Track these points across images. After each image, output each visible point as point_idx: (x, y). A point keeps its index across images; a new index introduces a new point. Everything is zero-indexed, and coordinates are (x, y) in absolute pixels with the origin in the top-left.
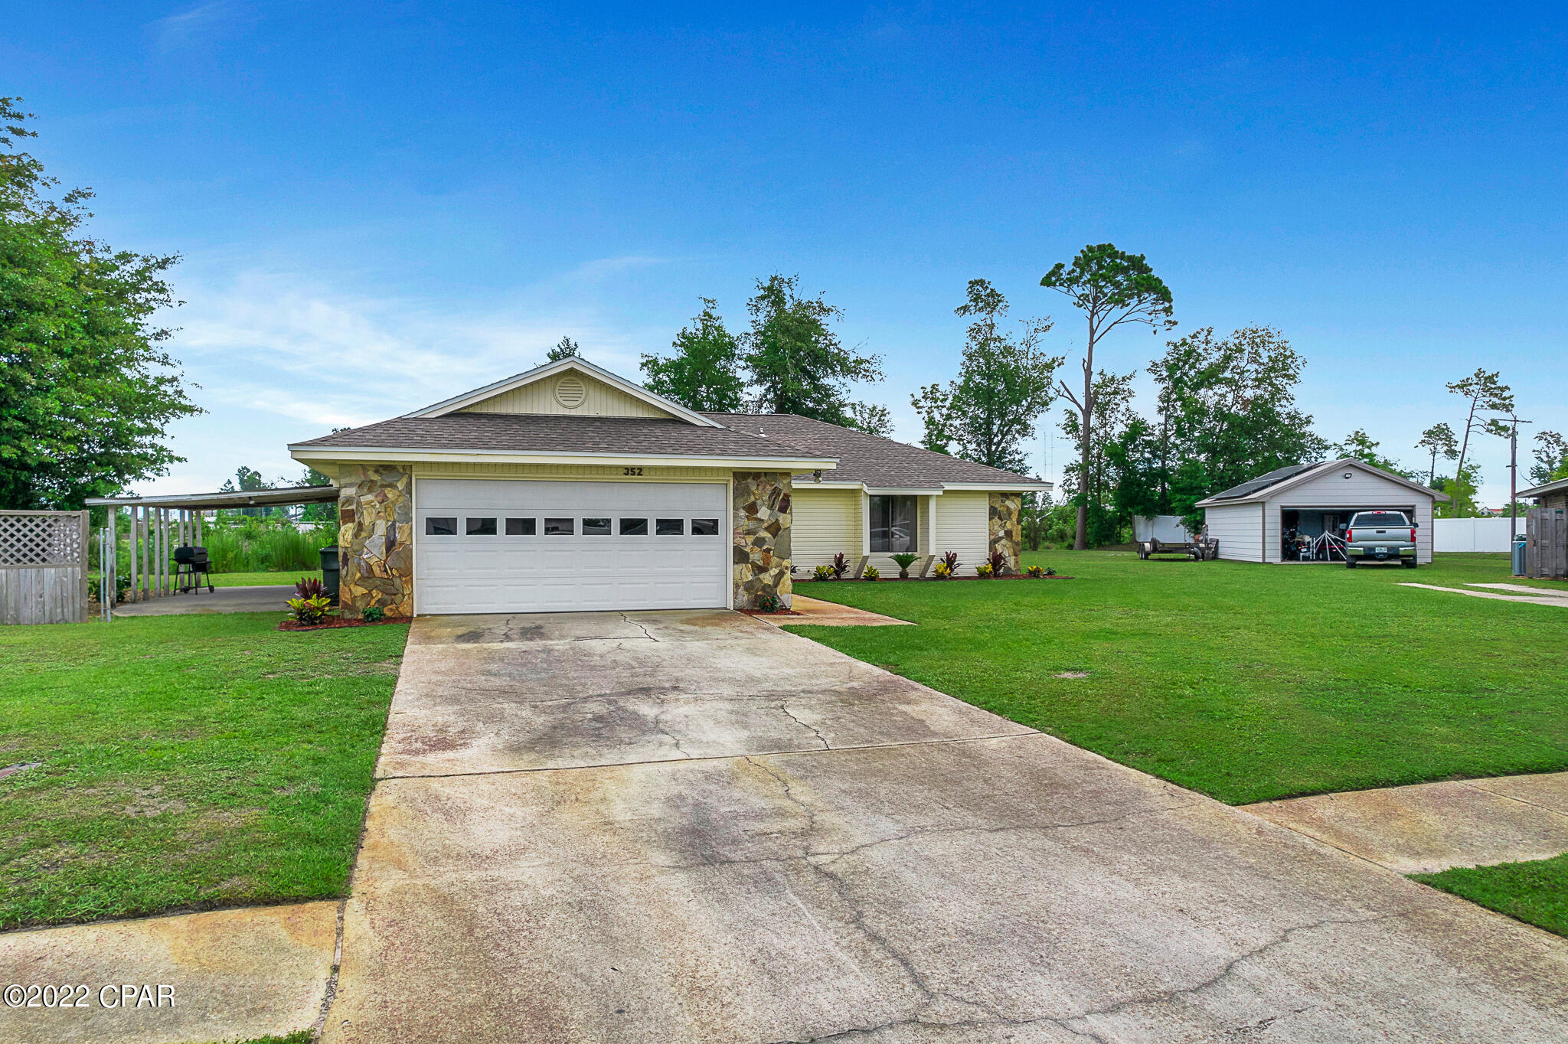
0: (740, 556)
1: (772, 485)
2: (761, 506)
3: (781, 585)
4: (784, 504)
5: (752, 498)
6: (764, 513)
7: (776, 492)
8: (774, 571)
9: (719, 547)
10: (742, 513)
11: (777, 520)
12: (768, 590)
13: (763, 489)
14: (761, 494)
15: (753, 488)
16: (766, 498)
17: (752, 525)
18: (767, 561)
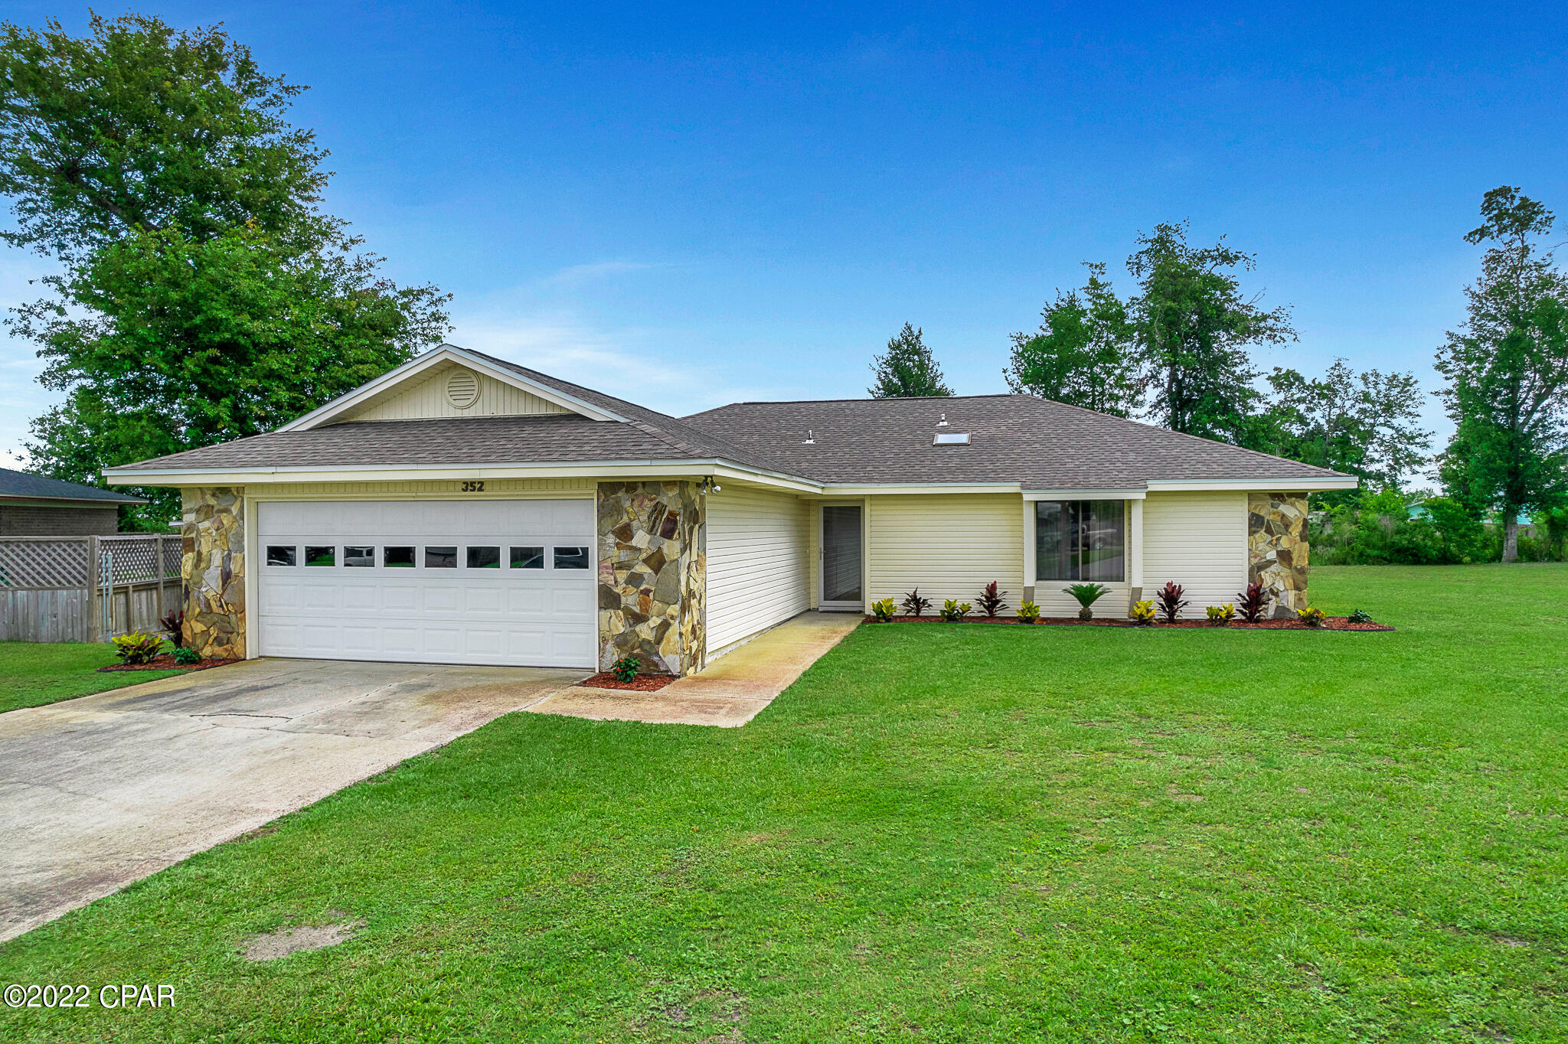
0: (608, 599)
1: (651, 500)
2: (638, 529)
3: (664, 642)
4: (670, 526)
5: (625, 519)
6: (641, 539)
7: (658, 509)
8: (655, 621)
9: (585, 583)
10: (611, 539)
11: (659, 548)
12: (647, 647)
13: (640, 506)
14: (637, 513)
15: (627, 504)
16: (644, 517)
17: (624, 556)
18: (645, 605)
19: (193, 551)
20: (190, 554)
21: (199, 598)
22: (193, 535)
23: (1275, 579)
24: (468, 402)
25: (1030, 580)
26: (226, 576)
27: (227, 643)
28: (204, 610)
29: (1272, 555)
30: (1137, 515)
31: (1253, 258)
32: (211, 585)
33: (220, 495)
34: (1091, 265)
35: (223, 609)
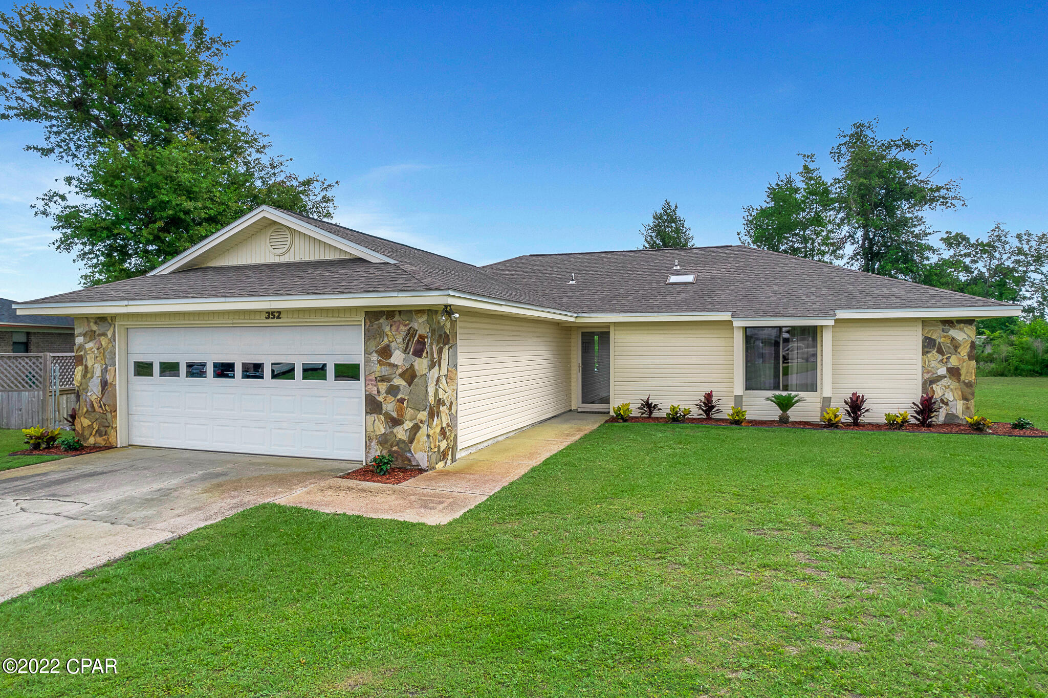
0: (373, 406)
1: (406, 325)
2: (395, 350)
3: (416, 441)
4: (420, 347)
5: (386, 341)
6: (398, 357)
7: (411, 333)
8: (408, 425)
9: (355, 392)
10: (375, 357)
11: (412, 364)
12: (402, 445)
13: (397, 330)
14: (395, 336)
15: (387, 329)
16: (400, 340)
17: (385, 371)
18: (401, 412)
19: (82, 365)
20: (80, 368)
21: (86, 400)
22: (82, 353)
23: (943, 390)
24: (285, 249)
25: (739, 389)
26: (104, 384)
27: (105, 435)
28: (90, 409)
29: (942, 371)
30: (827, 339)
31: (930, 144)
32: (94, 391)
33: (100, 323)
34: (805, 156)
35: (102, 408)
